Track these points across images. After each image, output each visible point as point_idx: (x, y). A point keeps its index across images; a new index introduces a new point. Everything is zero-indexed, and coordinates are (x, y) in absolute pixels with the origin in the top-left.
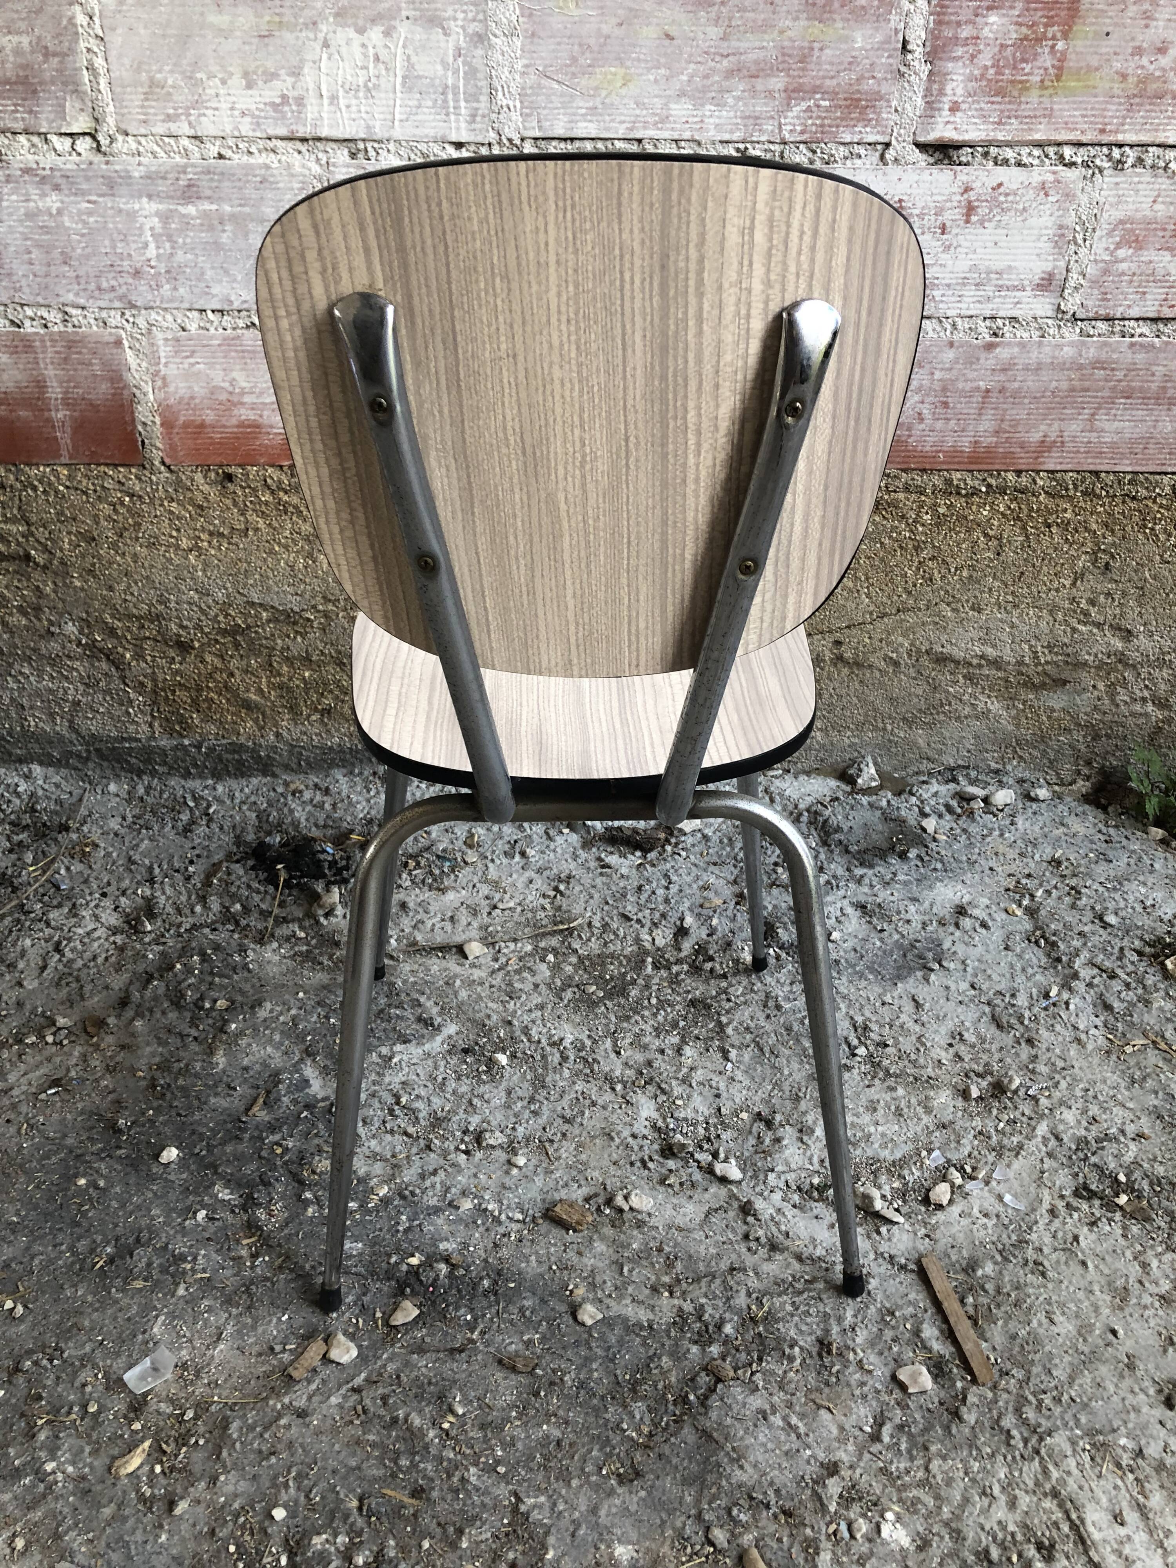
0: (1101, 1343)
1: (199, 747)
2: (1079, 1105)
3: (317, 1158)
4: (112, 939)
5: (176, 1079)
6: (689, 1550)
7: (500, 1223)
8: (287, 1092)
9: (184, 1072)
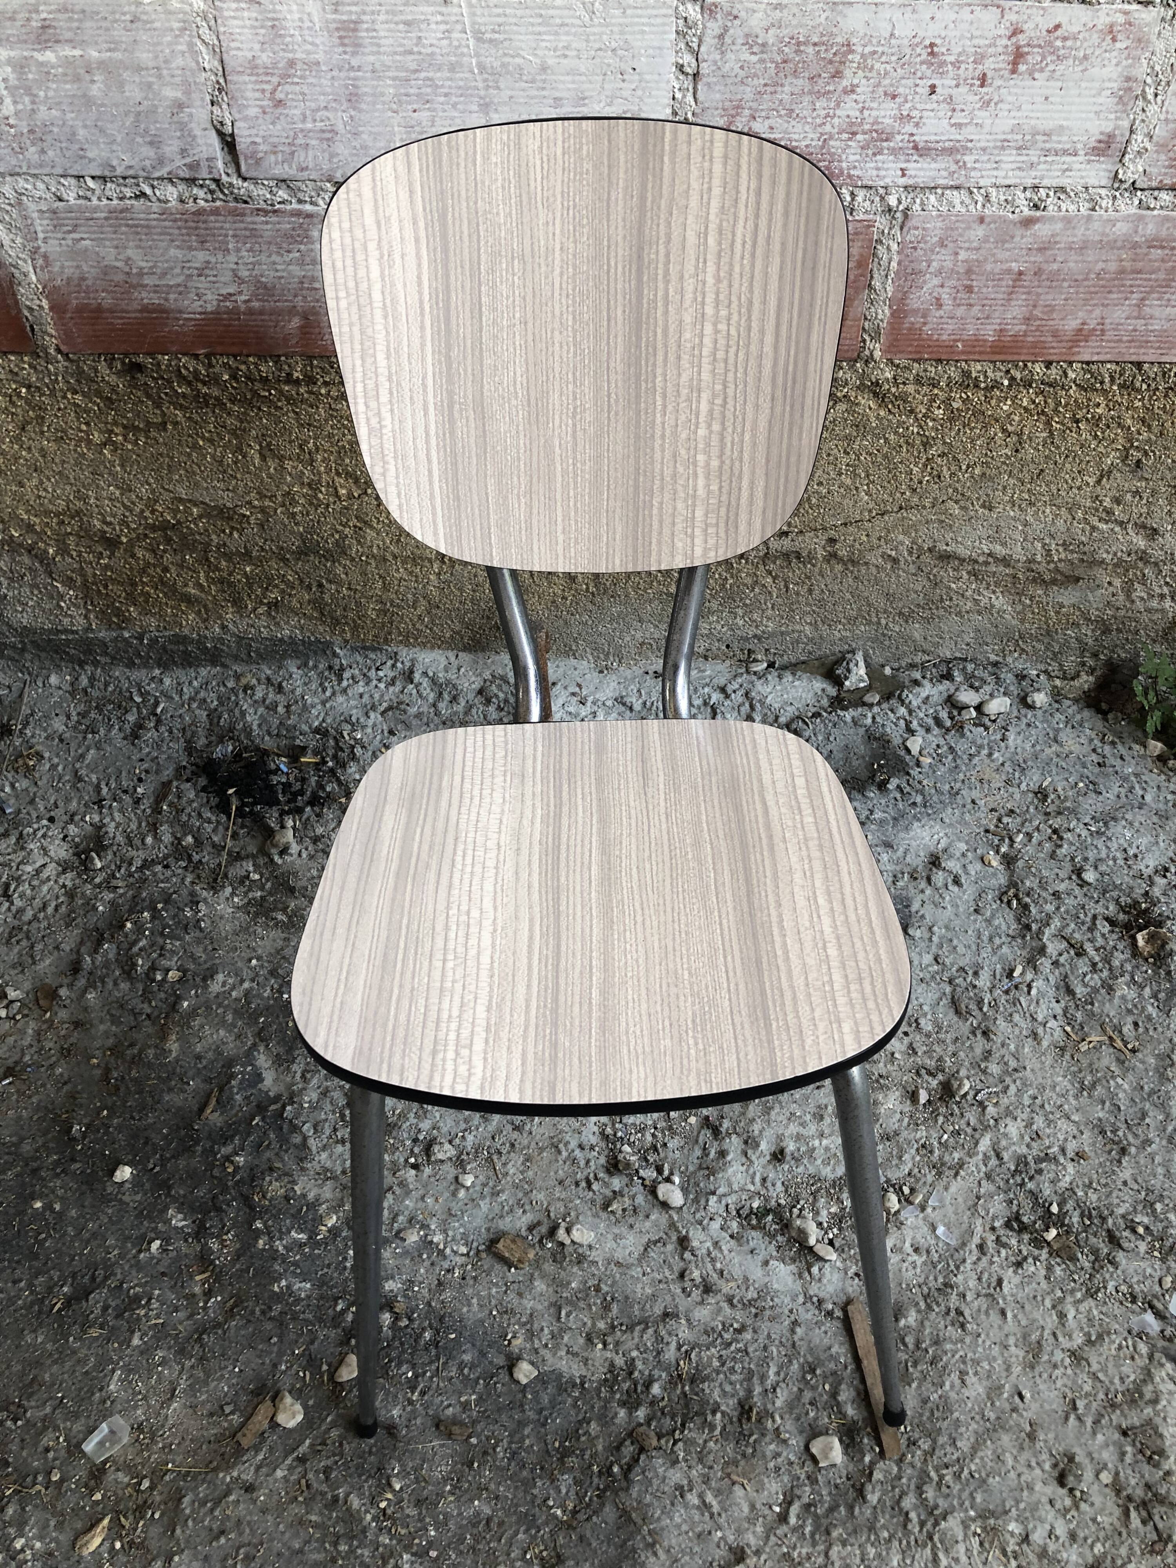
0: (1007, 1407)
1: (140, 638)
2: (1025, 1116)
3: (268, 1179)
4: (61, 881)
5: (130, 1069)
7: (445, 1258)
8: (240, 1089)
9: (137, 1060)
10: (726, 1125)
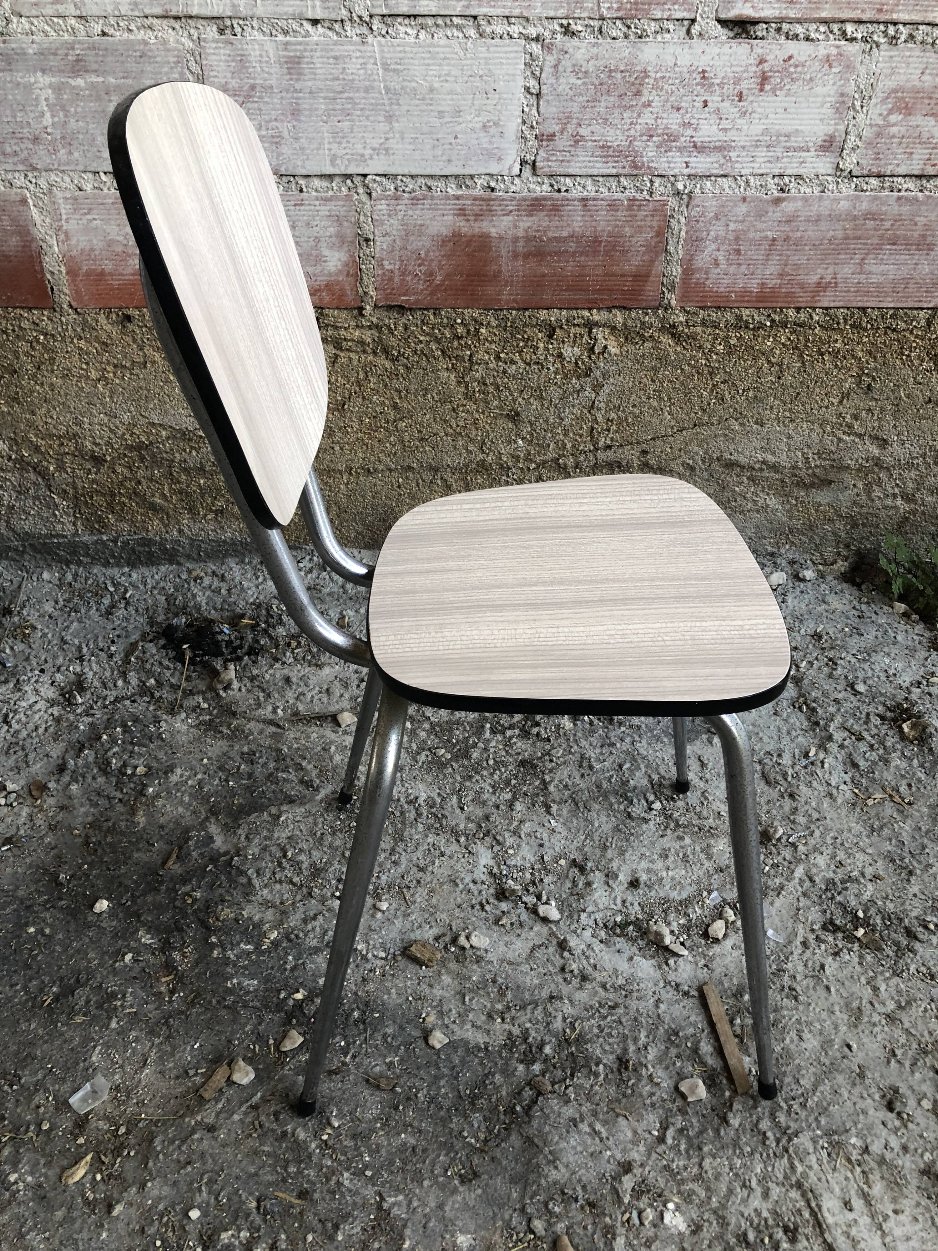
0: (839, 1055)
1: (115, 541)
2: (829, 851)
3: (220, 907)
4: (50, 711)
5: (106, 836)
6: (515, 1237)
7: (367, 960)
8: (196, 848)
9: (112, 830)
10: (590, 864)
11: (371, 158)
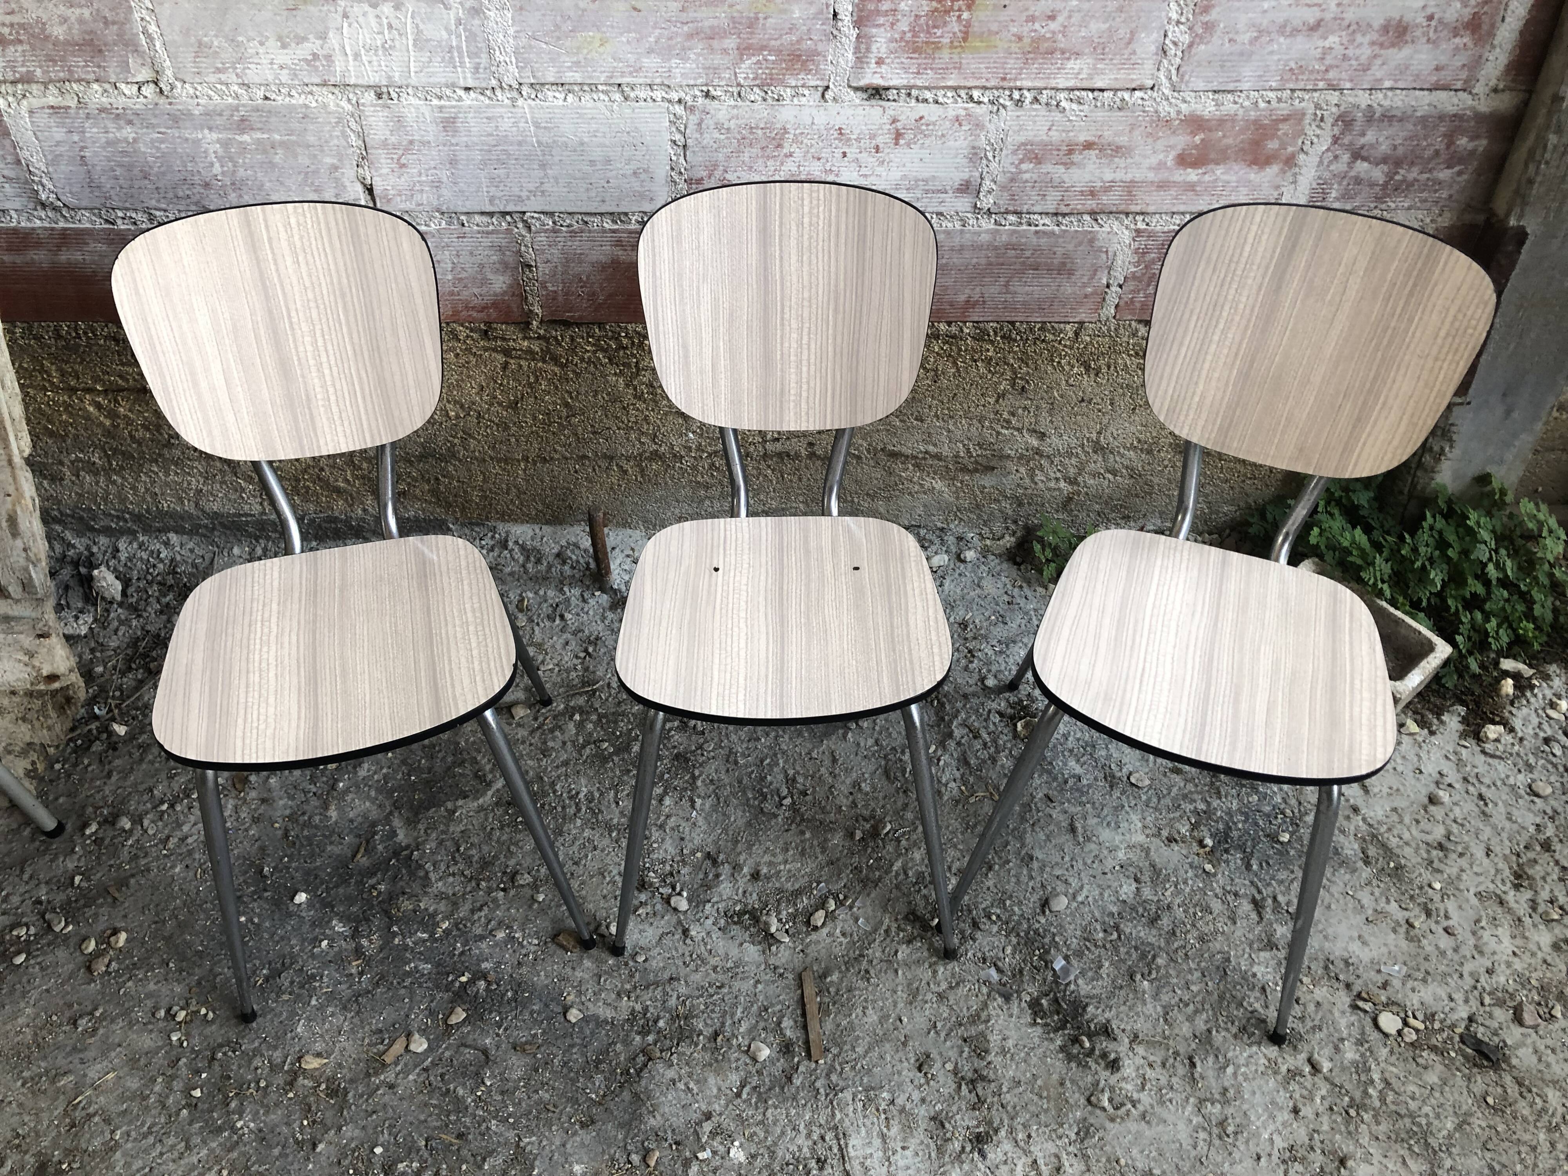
0: (891, 1028)
3: (401, 899)
5: (303, 830)
7: (523, 947)
8: (382, 842)
9: (308, 824)
10: (722, 857)
11: (528, 198)
